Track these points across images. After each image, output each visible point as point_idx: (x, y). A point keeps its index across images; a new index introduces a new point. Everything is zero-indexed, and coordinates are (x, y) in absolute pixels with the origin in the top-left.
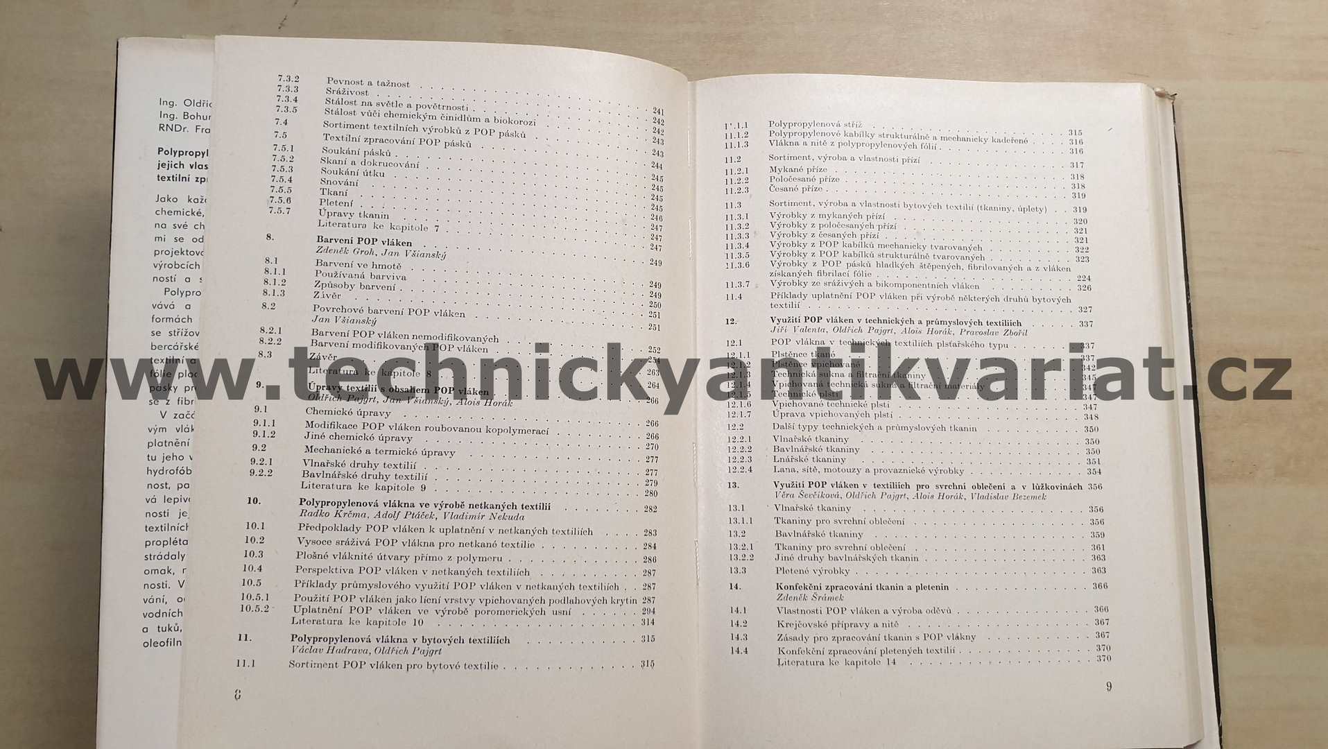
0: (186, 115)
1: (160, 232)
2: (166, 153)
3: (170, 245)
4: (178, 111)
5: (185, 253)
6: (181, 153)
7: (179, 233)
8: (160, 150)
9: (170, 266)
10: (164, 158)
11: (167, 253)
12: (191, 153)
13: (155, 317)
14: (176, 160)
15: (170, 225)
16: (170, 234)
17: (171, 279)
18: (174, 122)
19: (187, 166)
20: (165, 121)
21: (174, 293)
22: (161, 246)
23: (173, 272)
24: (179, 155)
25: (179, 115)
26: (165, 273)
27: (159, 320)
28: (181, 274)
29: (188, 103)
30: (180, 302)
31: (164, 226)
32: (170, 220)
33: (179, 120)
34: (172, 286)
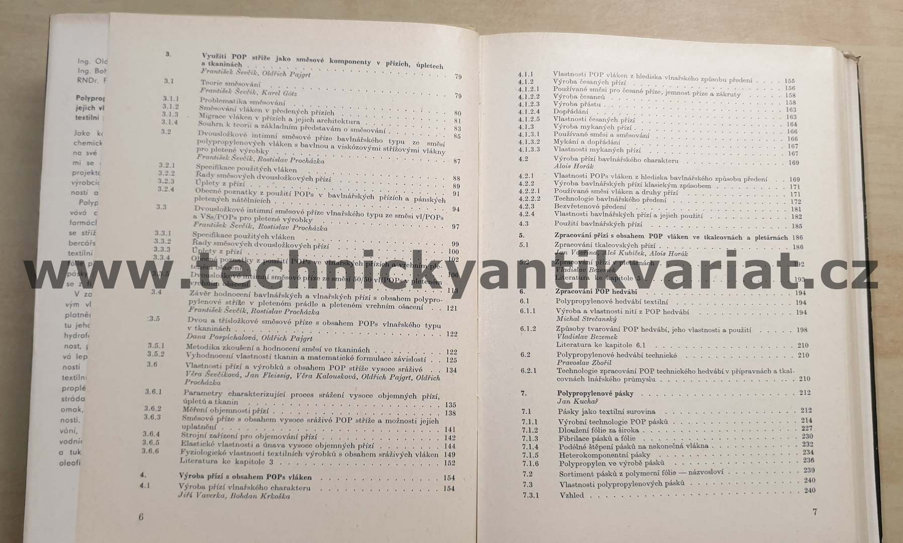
0: (97, 70)
1: (77, 158)
2: (82, 99)
3: (84, 168)
4: (91, 67)
5: (95, 173)
6: (93, 99)
7: (91, 158)
8: (78, 97)
9: (83, 183)
10: (81, 103)
11: (82, 173)
12: (100, 99)
13: (72, 221)
14: (89, 104)
15: (84, 153)
16: (84, 159)
17: (84, 193)
18: (88, 76)
19: (97, 108)
20: (82, 75)
21: (86, 203)
22: (77, 168)
23: (85, 188)
24: (92, 100)
25: (92, 71)
26: (81, 188)
27: (74, 223)
28: (91, 189)
29: (98, 61)
30: (90, 209)
31: (80, 153)
32: (84, 149)
33: (92, 74)
34: (85, 198)
